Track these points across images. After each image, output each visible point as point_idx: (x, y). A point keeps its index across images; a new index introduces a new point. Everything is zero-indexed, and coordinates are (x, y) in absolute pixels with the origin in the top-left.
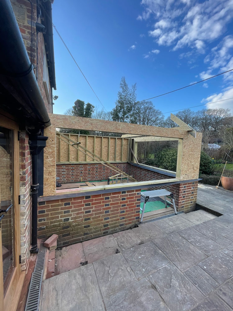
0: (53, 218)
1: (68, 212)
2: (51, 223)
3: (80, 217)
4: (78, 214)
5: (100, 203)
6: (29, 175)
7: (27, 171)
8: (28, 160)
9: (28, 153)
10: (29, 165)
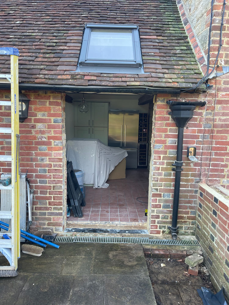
0: (205, 222)
2: (204, 228)
4: (221, 241)
6: (167, 147)
7: (164, 142)
8: (165, 131)
9: (167, 125)
10: (167, 136)
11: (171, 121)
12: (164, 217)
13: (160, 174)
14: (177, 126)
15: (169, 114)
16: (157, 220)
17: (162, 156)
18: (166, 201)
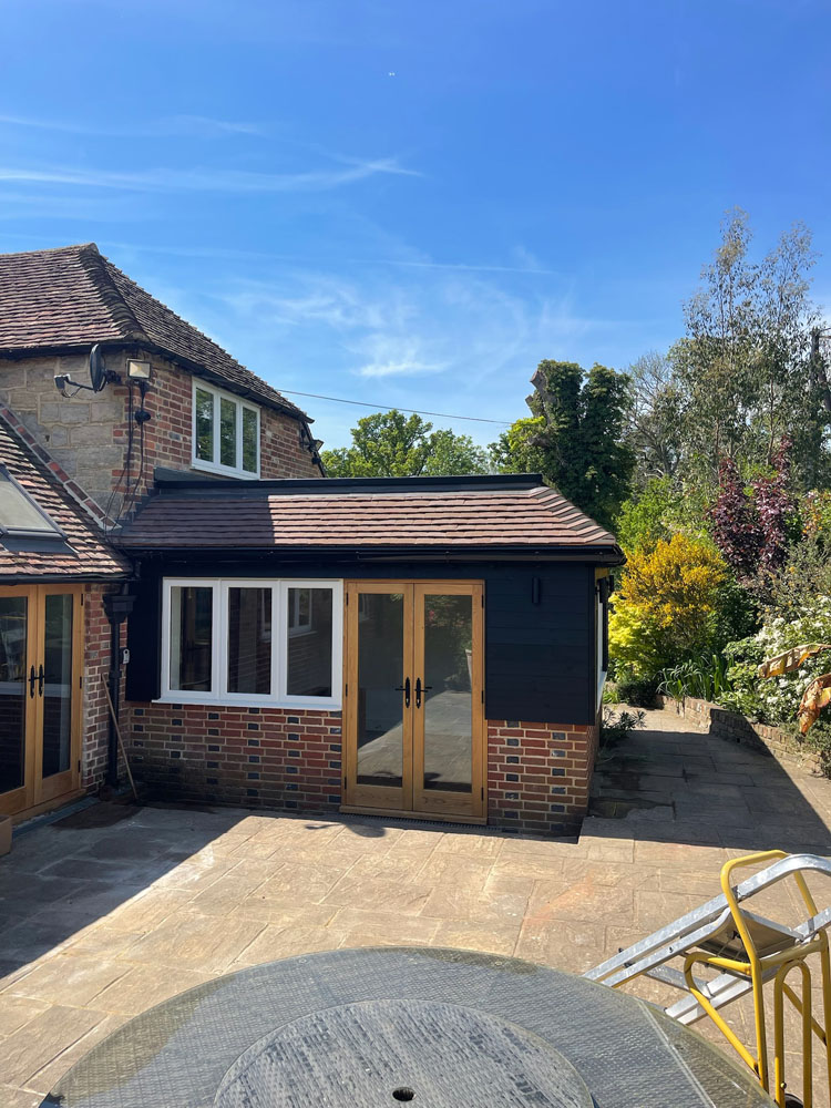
0: (154, 745)
1: (178, 738)
2: (153, 753)
3: (200, 756)
4: (195, 747)
5: (238, 734)
6: (101, 654)
7: (98, 647)
8: (98, 630)
9: (101, 622)
10: (101, 638)
11: (104, 616)
12: (100, 761)
13: (95, 696)
14: (110, 622)
15: (102, 606)
16: (93, 768)
17: (97, 667)
18: (101, 735)
